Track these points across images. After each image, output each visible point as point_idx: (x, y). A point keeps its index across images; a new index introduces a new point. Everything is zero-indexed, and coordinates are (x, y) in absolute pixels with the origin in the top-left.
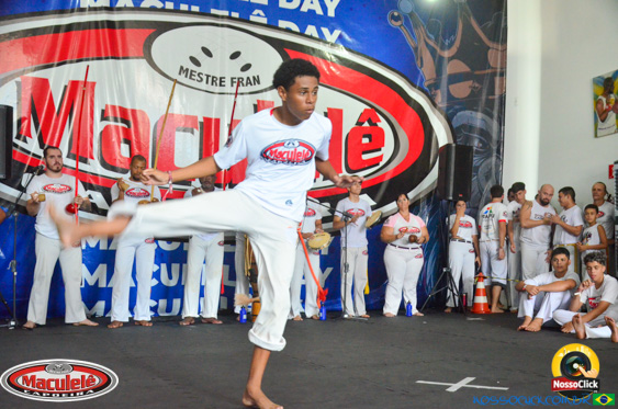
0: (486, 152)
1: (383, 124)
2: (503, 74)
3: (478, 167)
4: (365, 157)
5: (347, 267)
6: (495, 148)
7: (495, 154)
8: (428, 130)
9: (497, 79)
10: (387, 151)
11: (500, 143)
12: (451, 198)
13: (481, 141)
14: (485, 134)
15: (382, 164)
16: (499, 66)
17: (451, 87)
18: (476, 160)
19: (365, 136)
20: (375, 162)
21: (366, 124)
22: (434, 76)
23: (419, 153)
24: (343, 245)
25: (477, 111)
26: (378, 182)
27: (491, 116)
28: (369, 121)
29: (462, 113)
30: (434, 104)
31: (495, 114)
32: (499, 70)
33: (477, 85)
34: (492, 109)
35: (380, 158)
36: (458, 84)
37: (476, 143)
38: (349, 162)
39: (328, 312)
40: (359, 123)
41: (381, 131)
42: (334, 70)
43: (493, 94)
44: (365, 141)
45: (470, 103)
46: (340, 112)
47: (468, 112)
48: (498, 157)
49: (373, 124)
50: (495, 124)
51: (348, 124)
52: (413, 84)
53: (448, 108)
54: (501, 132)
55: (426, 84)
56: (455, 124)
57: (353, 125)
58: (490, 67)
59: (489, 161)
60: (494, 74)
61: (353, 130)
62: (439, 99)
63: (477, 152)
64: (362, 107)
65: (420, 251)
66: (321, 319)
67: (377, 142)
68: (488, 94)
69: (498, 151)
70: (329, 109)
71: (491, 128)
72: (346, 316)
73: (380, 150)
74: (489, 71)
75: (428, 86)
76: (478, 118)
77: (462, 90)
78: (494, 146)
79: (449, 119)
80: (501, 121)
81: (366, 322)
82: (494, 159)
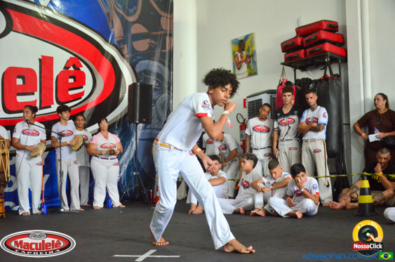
0: (160, 89)
1: (84, 69)
2: (171, 35)
3: (156, 100)
4: (71, 93)
5: (61, 173)
6: (166, 86)
7: (167, 91)
8: (118, 74)
9: (168, 38)
10: (87, 88)
11: (170, 84)
12: (137, 122)
13: (157, 82)
14: (160, 77)
15: (83, 98)
16: (168, 29)
17: (134, 43)
18: (154, 95)
19: (70, 77)
20: (78, 96)
21: (72, 69)
22: (123, 34)
23: (111, 90)
24: (58, 157)
25: (153, 60)
26: (80, 111)
27: (164, 64)
28: (74, 67)
29: (143, 61)
30: (122, 55)
31: (167, 62)
32: (168, 32)
33: (153, 42)
34: (164, 59)
35: (82, 94)
36: (138, 42)
37: (153, 83)
38: (59, 96)
39: (48, 208)
40: (66, 68)
41: (83, 74)
42: (46, 27)
43: (165, 49)
44: (71, 81)
45: (149, 55)
46: (51, 59)
47: (146, 61)
48: (169, 94)
49: (77, 68)
50: (166, 69)
51: (58, 68)
52: (106, 40)
53: (133, 58)
54: (170, 76)
55: (115, 41)
56: (138, 70)
57: (62, 69)
58: (162, 30)
59: (163, 95)
60: (165, 35)
61: (61, 73)
62: (125, 51)
63: (155, 89)
64: (69, 56)
65: (117, 161)
66: (43, 213)
67: (80, 82)
68: (162, 49)
69: (169, 89)
70: (42, 56)
71: (164, 73)
72: (62, 210)
73: (82, 87)
74: (163, 32)
75: (118, 42)
76: (155, 66)
77: (142, 45)
78: (166, 84)
79: (133, 66)
80: (170, 68)
81: (78, 214)
82: (166, 94)
